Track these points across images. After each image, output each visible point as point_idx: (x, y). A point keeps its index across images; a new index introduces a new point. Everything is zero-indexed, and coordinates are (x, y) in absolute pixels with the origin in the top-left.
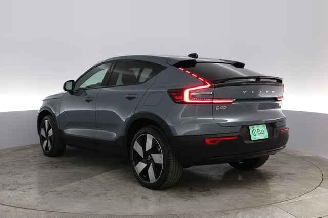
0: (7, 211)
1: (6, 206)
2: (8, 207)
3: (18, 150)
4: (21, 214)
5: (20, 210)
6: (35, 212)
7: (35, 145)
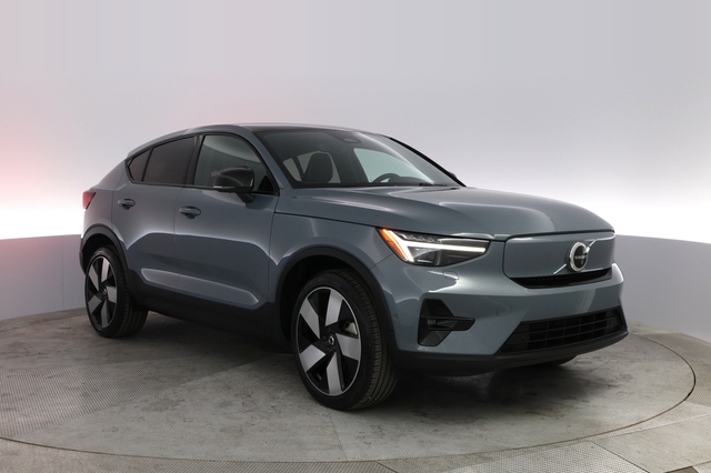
0: (16, 454)
1: (13, 443)
2: (17, 444)
3: (38, 322)
4: (45, 460)
5: (42, 450)
6: (74, 454)
7: (74, 310)
